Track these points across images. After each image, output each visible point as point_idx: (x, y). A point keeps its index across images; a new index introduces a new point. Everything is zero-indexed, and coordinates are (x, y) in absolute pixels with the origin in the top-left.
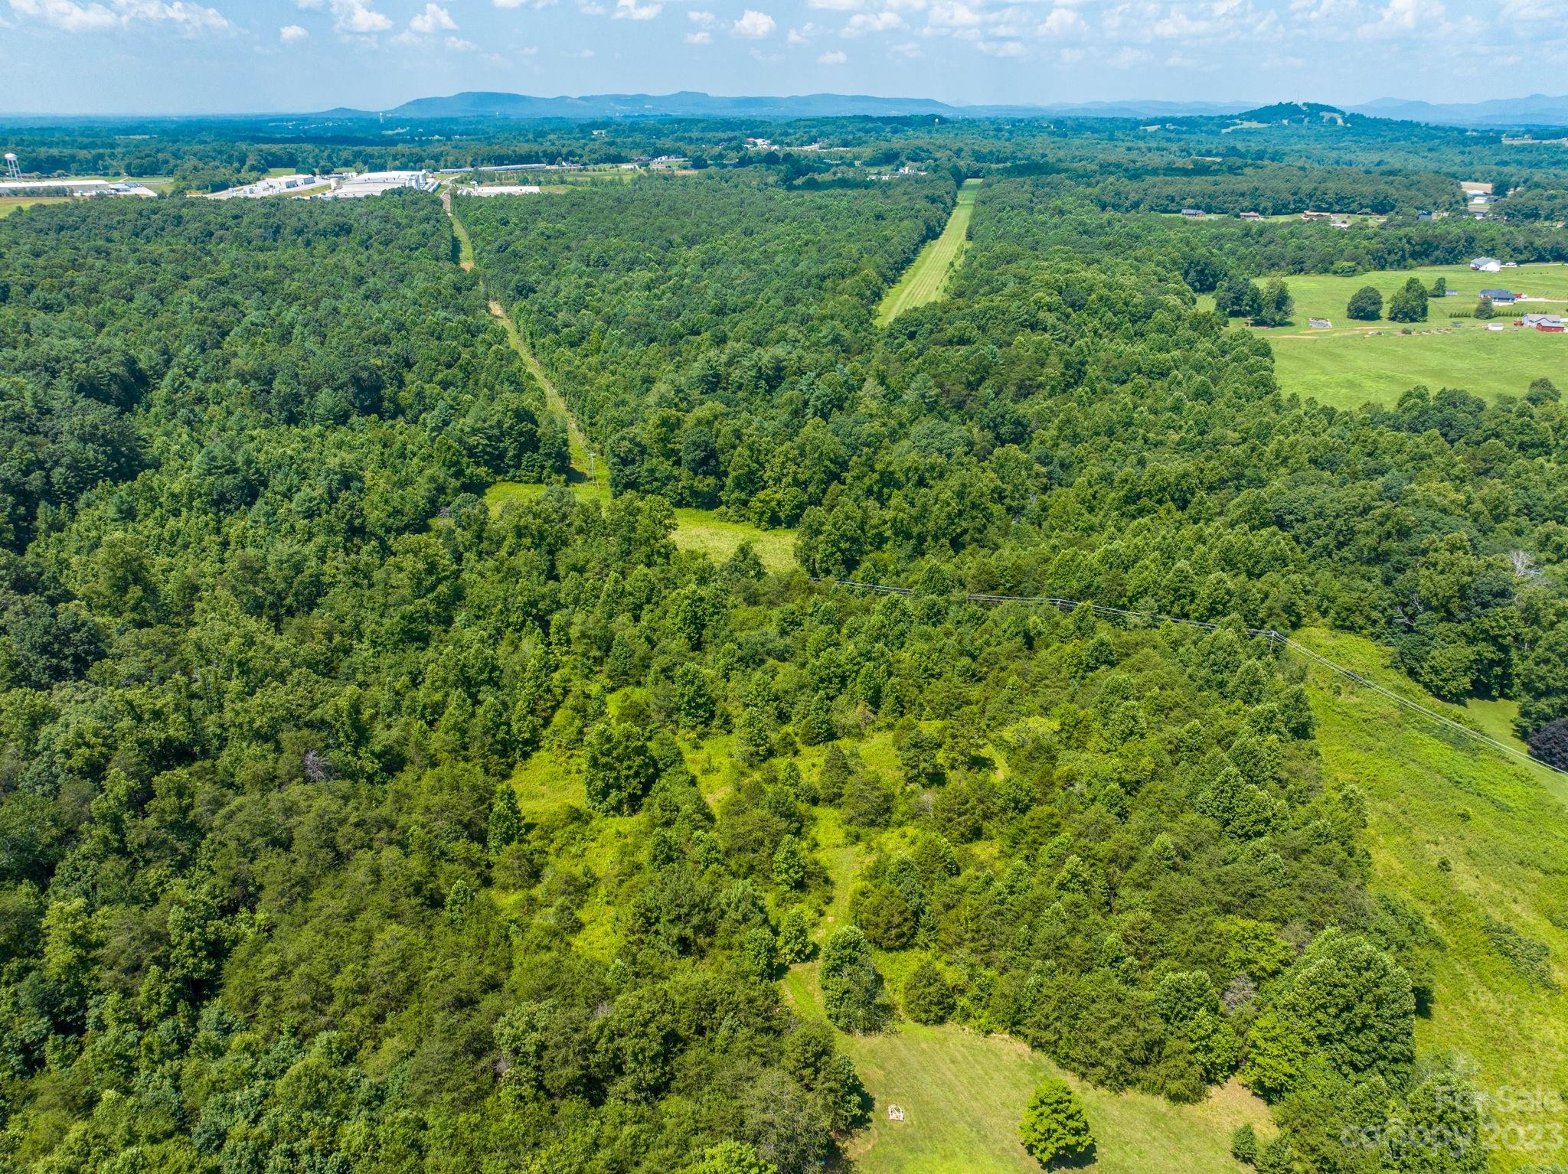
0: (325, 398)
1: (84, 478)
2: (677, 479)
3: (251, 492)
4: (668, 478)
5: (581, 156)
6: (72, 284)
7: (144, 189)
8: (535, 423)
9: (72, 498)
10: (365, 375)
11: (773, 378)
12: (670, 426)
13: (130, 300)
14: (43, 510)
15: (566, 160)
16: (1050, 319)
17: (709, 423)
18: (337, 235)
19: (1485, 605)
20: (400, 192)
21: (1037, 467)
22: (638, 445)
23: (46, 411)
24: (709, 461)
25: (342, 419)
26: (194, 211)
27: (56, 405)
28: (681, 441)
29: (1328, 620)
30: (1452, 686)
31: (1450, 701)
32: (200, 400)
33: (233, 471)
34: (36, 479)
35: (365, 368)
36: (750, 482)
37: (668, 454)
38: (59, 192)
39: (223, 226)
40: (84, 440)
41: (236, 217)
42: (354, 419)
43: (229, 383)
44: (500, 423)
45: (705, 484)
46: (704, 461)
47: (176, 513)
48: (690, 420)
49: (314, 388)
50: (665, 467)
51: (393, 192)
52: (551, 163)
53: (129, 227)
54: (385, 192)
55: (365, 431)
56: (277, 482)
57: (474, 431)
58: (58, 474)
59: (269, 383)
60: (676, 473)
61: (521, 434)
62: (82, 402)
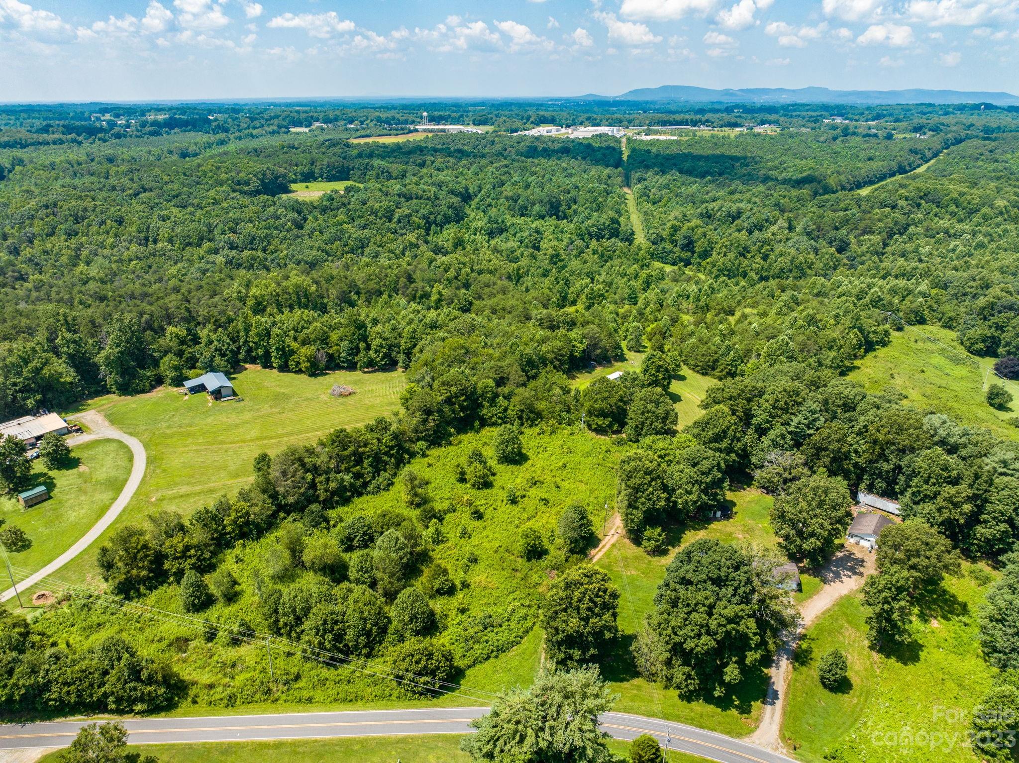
0: (537, 208)
1: (447, 220)
2: (674, 253)
3: (501, 231)
4: (670, 252)
5: (712, 123)
6: (448, 162)
7: (480, 130)
8: (620, 225)
9: (442, 227)
10: (554, 200)
11: (735, 217)
12: (675, 229)
13: (469, 169)
14: (433, 227)
15: (703, 124)
16: (902, 203)
17: (693, 229)
18: (563, 153)
19: (1000, 312)
20: (600, 136)
21: (845, 261)
22: (661, 237)
23: (437, 199)
24: (689, 245)
25: (542, 217)
26: (500, 139)
27: (441, 197)
28: (679, 237)
29: (940, 324)
30: (975, 347)
31: (974, 354)
32: (490, 205)
33: (497, 222)
34: (432, 217)
35: (555, 197)
36: (705, 254)
37: (672, 242)
38: (443, 131)
39: (512, 146)
40: (449, 207)
41: (518, 143)
42: (547, 218)
43: (501, 201)
44: (604, 223)
45: (686, 255)
46: (687, 245)
47: (475, 234)
48: (685, 228)
49: (533, 204)
50: (669, 246)
51: (597, 135)
52: (694, 126)
53: (471, 145)
54: (593, 136)
55: (551, 221)
56: (511, 231)
57: (593, 226)
58: (439, 217)
59: (516, 201)
60: (675, 250)
61: (612, 229)
62: (449, 196)
